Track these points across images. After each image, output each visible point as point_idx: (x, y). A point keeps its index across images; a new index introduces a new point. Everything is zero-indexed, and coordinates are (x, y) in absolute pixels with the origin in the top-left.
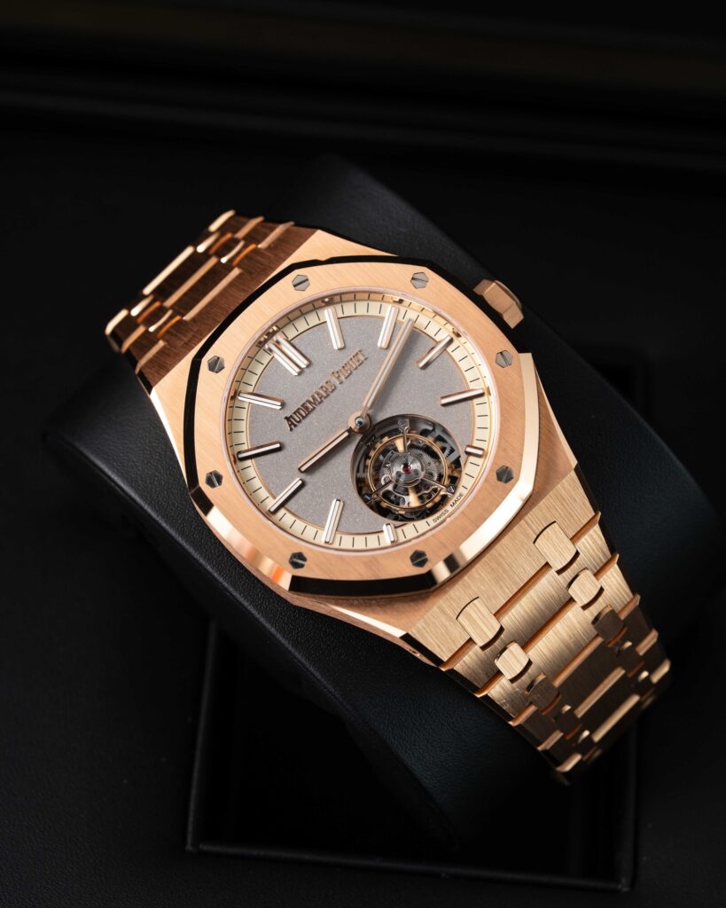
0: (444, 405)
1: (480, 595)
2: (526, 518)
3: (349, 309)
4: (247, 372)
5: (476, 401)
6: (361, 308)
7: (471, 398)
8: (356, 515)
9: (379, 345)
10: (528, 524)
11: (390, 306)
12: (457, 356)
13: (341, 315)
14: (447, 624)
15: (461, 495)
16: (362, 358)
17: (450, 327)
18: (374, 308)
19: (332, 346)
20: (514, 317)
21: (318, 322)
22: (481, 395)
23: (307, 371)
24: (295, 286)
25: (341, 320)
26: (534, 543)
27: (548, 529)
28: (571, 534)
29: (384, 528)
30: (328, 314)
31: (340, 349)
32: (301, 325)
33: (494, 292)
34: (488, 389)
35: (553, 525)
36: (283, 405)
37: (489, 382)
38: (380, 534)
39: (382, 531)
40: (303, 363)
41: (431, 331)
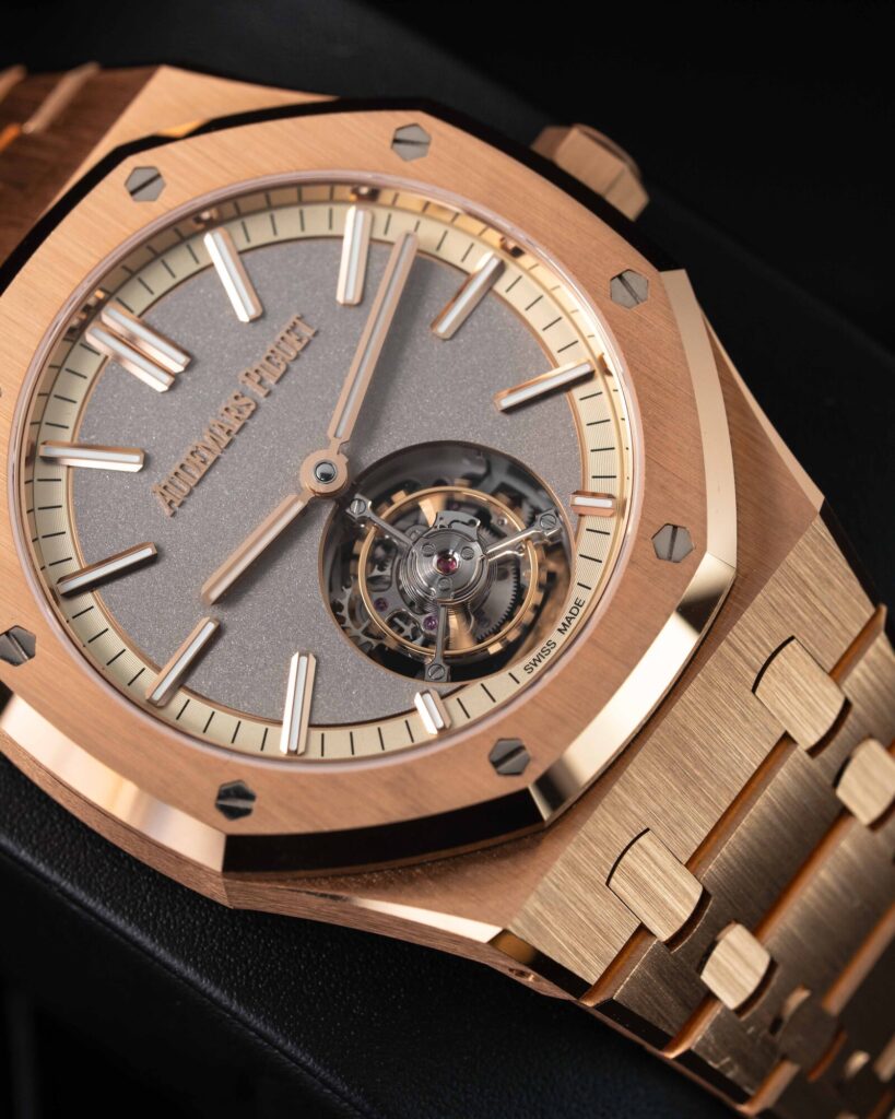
0: (509, 411)
1: (650, 823)
2: (730, 637)
3: (260, 230)
4: (52, 398)
5: (578, 392)
6: (288, 224)
7: (567, 387)
8: (348, 681)
9: (340, 298)
10: (737, 651)
11: (352, 210)
12: (518, 298)
13: (244, 245)
14: (589, 898)
15: (578, 605)
16: (308, 333)
17: (494, 237)
18: (316, 220)
19: (234, 316)
20: (631, 200)
21: (196, 268)
22: (587, 378)
23: (188, 378)
24: (133, 193)
25: (248, 256)
26: (754, 690)
27: (780, 655)
28: (830, 664)
29: (418, 701)
30: (214, 246)
31: (254, 321)
32: (159, 280)
33: (580, 149)
34: (602, 362)
35: (788, 646)
36: (147, 462)
37: (602, 344)
38: (409, 718)
39: (414, 710)
40: (176, 363)
41: (453, 251)
